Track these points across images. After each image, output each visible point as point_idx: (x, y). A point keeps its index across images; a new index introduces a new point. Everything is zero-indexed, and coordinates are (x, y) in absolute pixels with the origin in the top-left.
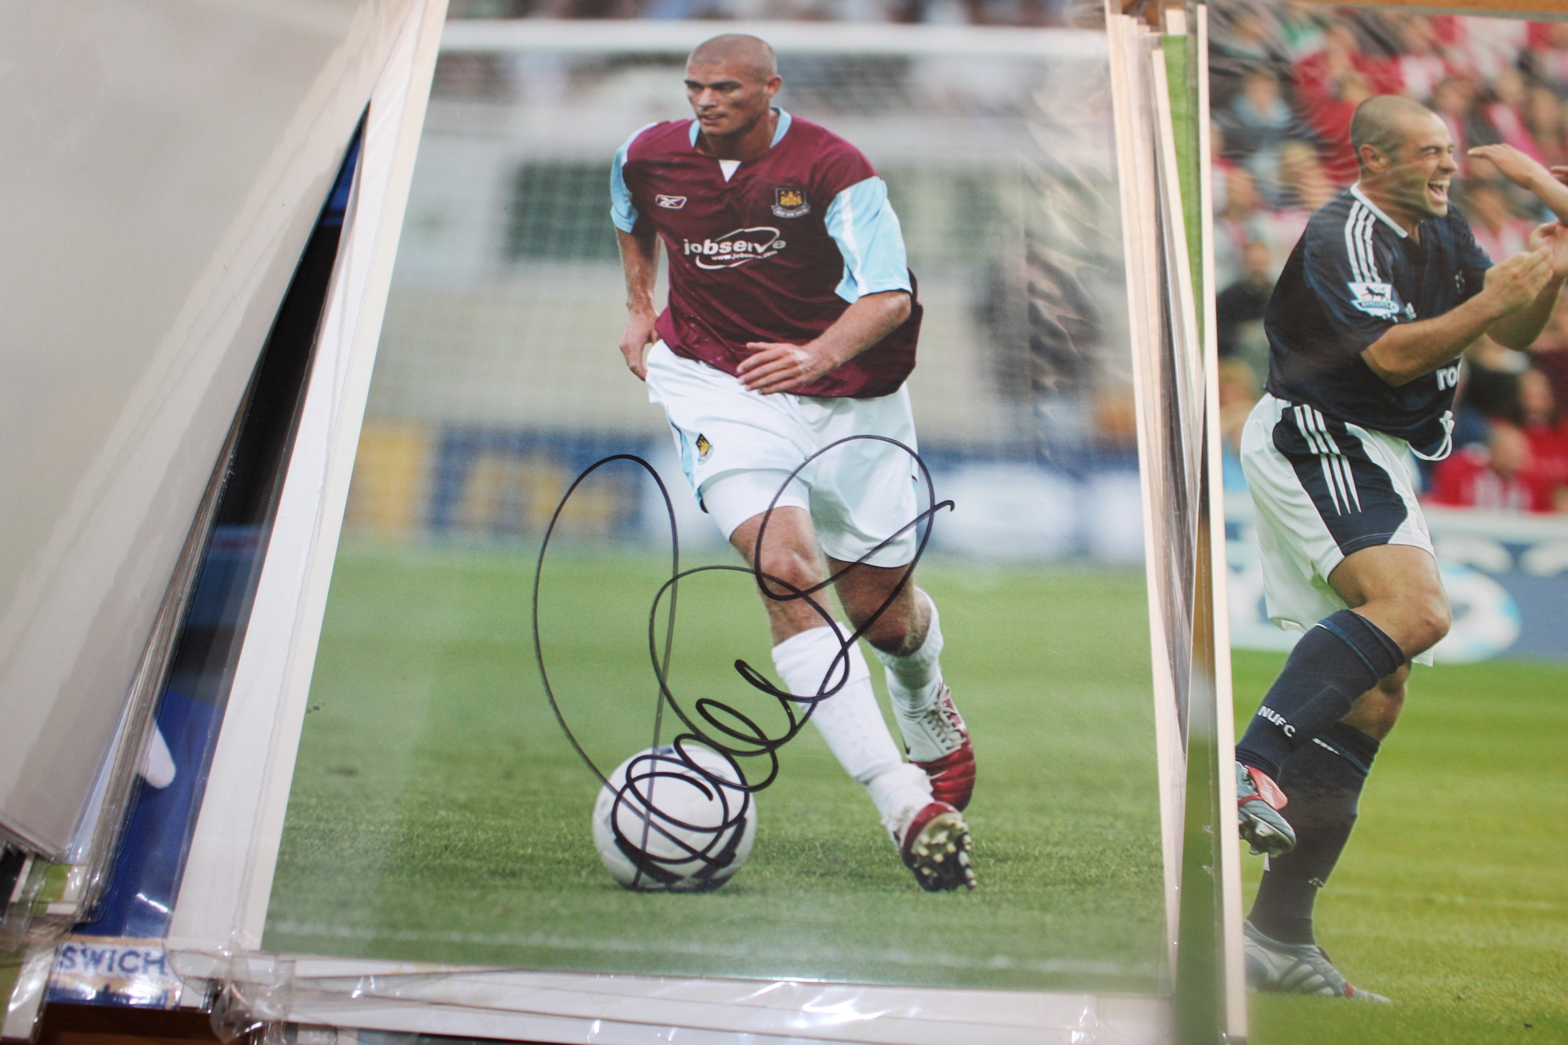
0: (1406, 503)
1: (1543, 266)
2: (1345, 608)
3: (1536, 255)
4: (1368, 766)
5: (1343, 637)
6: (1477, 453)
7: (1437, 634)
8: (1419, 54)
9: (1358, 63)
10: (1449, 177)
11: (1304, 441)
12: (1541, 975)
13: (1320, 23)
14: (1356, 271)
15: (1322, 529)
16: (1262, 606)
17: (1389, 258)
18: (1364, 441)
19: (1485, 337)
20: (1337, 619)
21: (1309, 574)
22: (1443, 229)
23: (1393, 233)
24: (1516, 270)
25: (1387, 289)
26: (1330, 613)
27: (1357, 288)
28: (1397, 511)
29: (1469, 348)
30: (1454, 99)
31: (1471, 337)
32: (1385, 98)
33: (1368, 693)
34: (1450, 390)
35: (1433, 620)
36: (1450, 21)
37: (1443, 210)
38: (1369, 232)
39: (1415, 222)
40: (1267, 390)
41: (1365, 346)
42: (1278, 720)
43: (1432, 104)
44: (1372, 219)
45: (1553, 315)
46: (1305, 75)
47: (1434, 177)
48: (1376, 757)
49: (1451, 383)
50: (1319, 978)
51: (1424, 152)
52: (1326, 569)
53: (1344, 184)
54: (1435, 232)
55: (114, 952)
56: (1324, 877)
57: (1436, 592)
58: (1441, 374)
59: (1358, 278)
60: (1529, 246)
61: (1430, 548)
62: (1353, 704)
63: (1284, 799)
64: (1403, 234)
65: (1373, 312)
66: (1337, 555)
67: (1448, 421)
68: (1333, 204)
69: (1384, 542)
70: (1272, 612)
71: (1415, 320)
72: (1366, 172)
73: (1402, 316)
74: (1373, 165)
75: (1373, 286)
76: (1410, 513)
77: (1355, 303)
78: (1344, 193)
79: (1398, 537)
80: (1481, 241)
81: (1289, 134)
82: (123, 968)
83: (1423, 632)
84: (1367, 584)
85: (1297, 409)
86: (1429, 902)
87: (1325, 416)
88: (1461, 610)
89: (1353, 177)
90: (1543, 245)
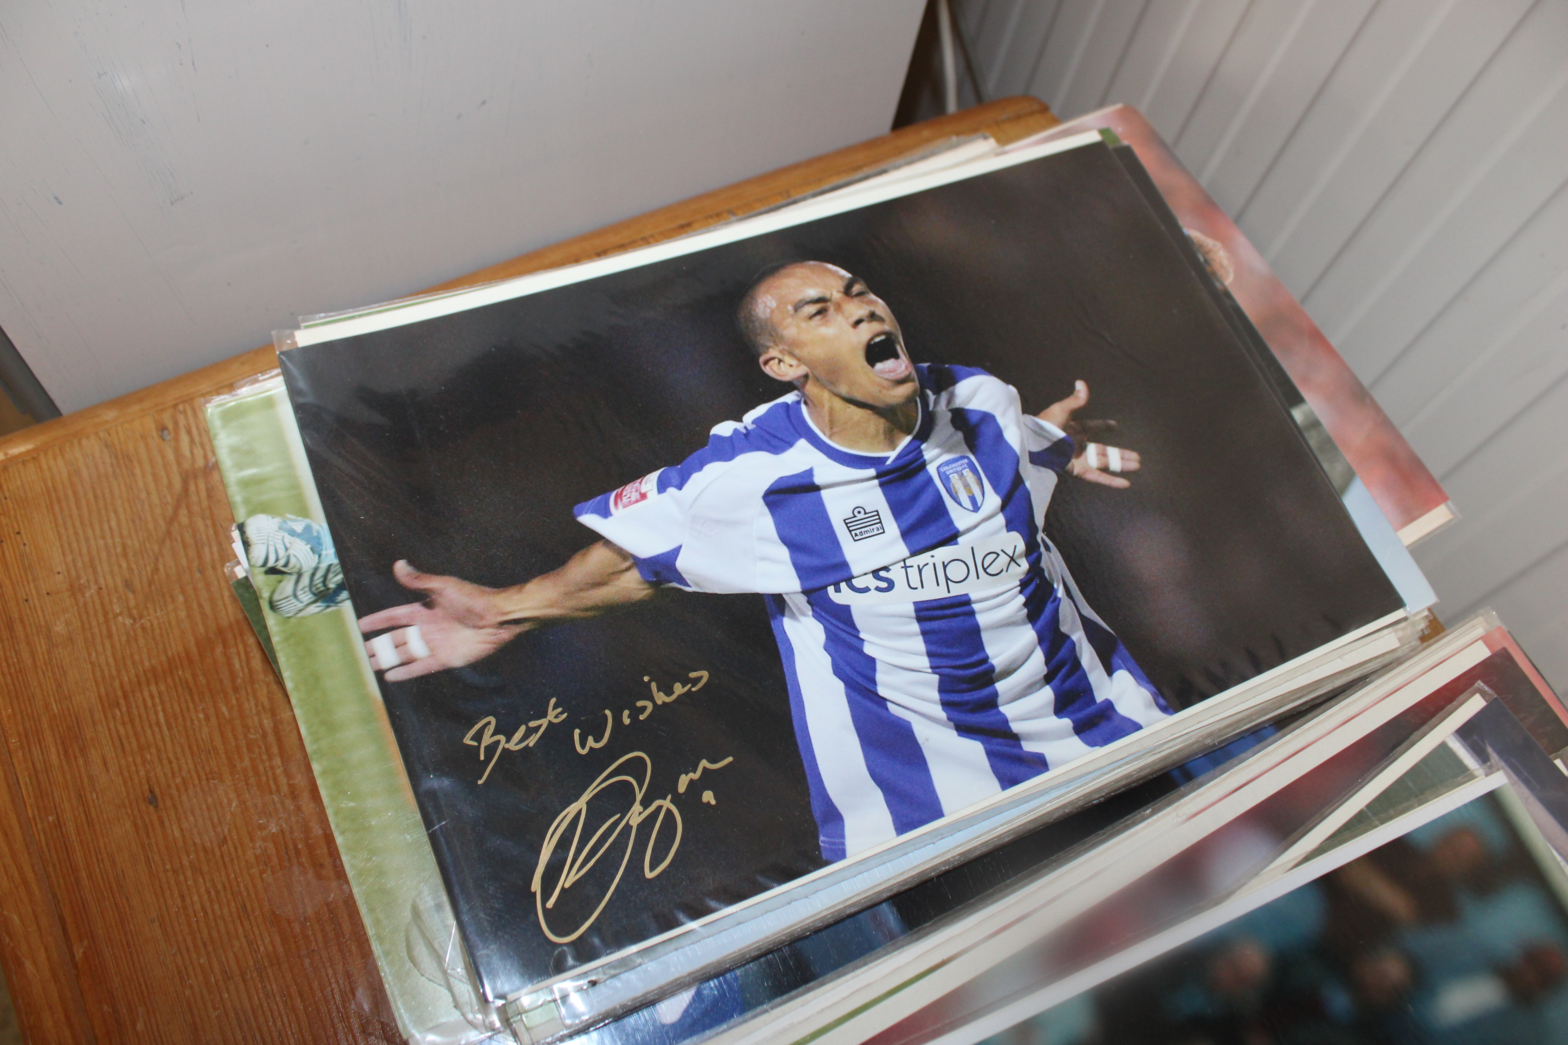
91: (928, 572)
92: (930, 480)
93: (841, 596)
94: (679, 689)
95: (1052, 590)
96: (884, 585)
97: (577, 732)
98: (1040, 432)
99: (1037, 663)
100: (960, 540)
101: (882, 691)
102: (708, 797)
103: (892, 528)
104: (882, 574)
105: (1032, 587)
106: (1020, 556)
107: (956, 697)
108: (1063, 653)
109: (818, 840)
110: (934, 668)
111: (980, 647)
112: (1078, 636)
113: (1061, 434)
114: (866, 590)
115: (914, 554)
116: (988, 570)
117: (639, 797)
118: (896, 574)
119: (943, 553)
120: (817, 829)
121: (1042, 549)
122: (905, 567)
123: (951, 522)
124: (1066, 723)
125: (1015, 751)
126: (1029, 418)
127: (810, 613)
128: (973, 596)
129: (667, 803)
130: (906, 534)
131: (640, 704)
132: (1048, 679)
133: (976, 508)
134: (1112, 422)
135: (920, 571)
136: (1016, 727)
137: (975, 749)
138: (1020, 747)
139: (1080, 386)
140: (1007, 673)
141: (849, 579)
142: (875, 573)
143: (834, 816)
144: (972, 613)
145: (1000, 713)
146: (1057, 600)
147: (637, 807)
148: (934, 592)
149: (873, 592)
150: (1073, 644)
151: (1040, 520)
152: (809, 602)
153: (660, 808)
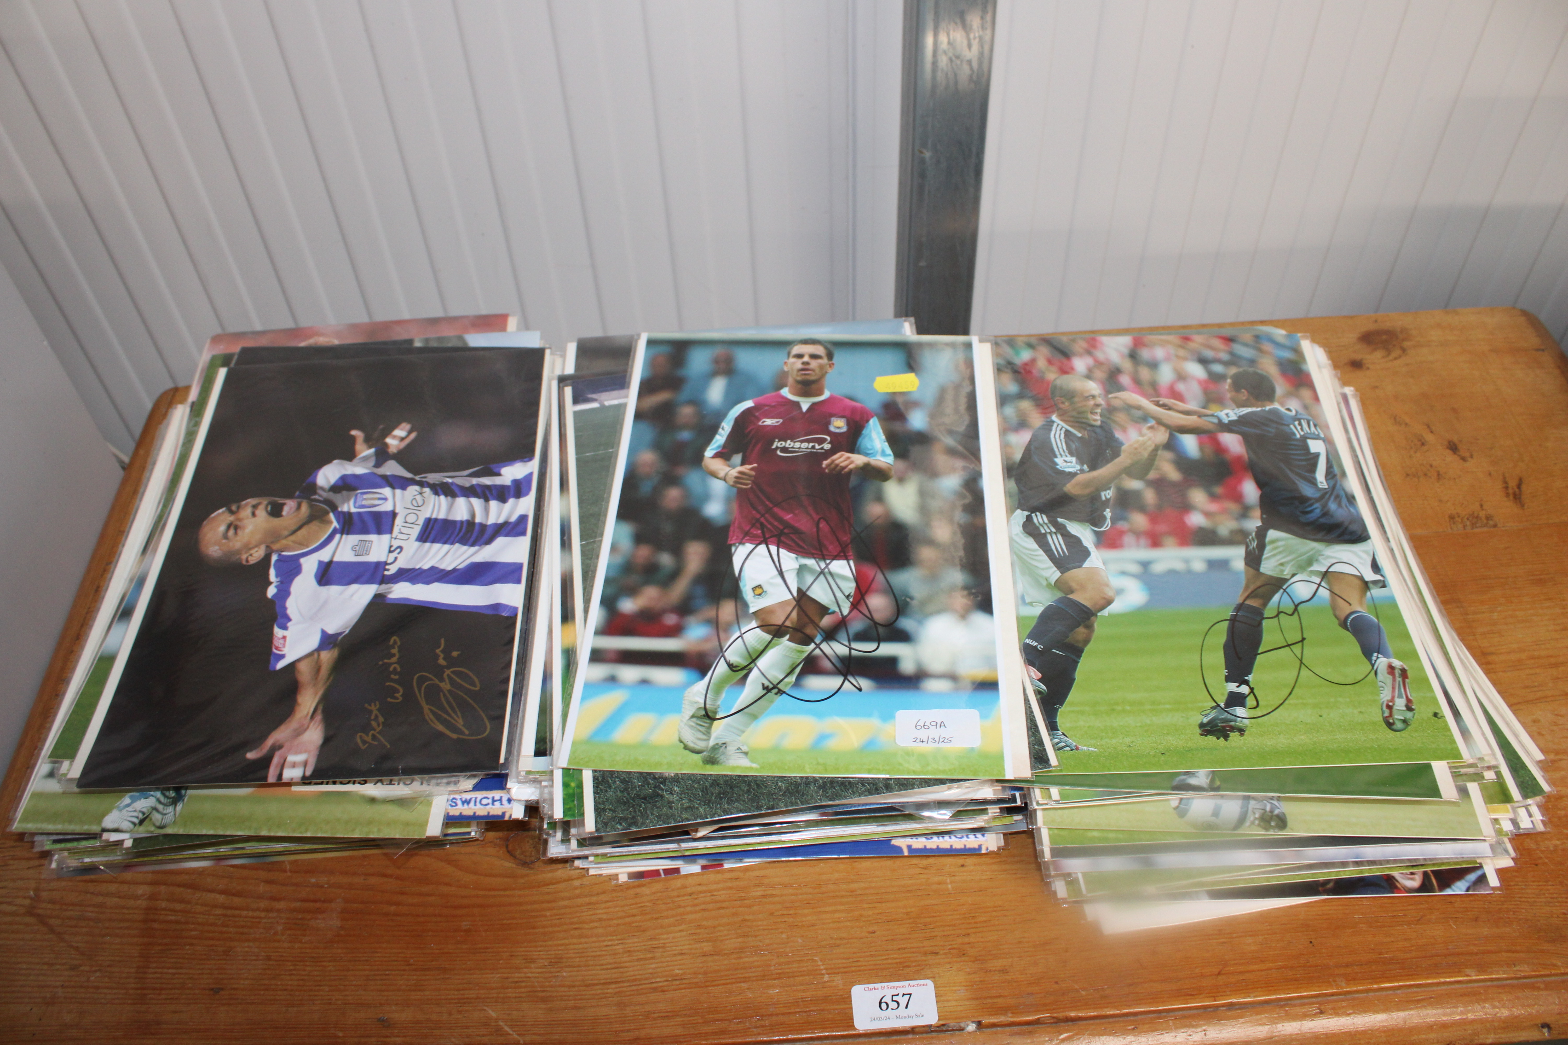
0: (1090, 550)
1: (1149, 443)
2: (1064, 595)
3: (1145, 438)
4: (1079, 658)
5: (1063, 607)
6: (1122, 525)
7: (1109, 602)
8: (1081, 355)
9: (1050, 362)
10: (1100, 408)
11: (1038, 528)
12: (1168, 734)
13: (1030, 346)
14: (1057, 453)
15: (1050, 563)
16: (1023, 598)
17: (1073, 446)
18: (1067, 525)
19: (1124, 476)
20: (1059, 600)
21: (1044, 583)
22: (1098, 430)
23: (1074, 435)
24: (1136, 446)
25: (1074, 459)
26: (1056, 598)
27: (1059, 461)
28: (1086, 553)
29: (1116, 481)
30: (1100, 374)
31: (1117, 476)
32: (1065, 377)
33: (1077, 629)
34: (1108, 500)
35: (1106, 597)
36: (1094, 339)
37: (1098, 423)
38: (1063, 436)
39: (1085, 429)
40: (1018, 508)
41: (1065, 485)
42: (1035, 644)
43: (1089, 376)
44: (1064, 430)
45: (1156, 463)
46: (1025, 369)
47: (1092, 409)
48: (1083, 654)
49: (1108, 497)
50: (1063, 744)
51: (1087, 398)
52: (1053, 580)
53: (1048, 415)
54: (1095, 433)
55: (476, 798)
56: (1062, 705)
57: (1107, 585)
58: (1103, 494)
59: (1059, 456)
60: (1141, 435)
61: (1103, 567)
62: (1070, 634)
63: (1040, 675)
64: (1080, 435)
65: (1067, 470)
66: (1058, 574)
67: (1108, 513)
68: (1044, 425)
69: (1081, 566)
70: (1028, 600)
71: (1089, 471)
72: (1059, 409)
73: (1082, 471)
74: (1061, 406)
75: (1066, 459)
76: (1093, 554)
77: (1058, 467)
78: (1049, 420)
79: (1086, 564)
80: (1118, 435)
81: (1020, 396)
82: (482, 804)
83: (1102, 602)
84: (1074, 585)
85: (1033, 515)
86: (1113, 710)
87: (1047, 517)
88: (1120, 592)
89: (1053, 412)
90: (1149, 434)
91: (404, 530)
92: (359, 514)
93: (392, 570)
94: (395, 651)
95: (447, 483)
96: (399, 550)
97: (389, 699)
98: (365, 459)
99: (476, 503)
100: (397, 511)
101: (450, 568)
102: (455, 654)
103: (373, 537)
104: (392, 549)
105: (439, 491)
106: (421, 490)
107: (472, 540)
108: (479, 490)
109: (502, 616)
110: (452, 543)
111: (454, 523)
112: (475, 481)
113: (372, 450)
114: (396, 558)
115: (391, 532)
116: (420, 505)
117: (437, 682)
118: (396, 544)
119: (399, 521)
120: (497, 615)
121: (424, 480)
122: (395, 538)
123: (386, 513)
124: (511, 501)
125: (511, 526)
126: (356, 461)
127: (392, 585)
128: (428, 516)
129: (448, 672)
130: (379, 532)
131: (391, 669)
132: (487, 500)
133: (386, 499)
134: (381, 427)
135: (401, 533)
136: (501, 520)
137: (500, 541)
138: (511, 523)
139: (354, 433)
140: (473, 515)
141: (386, 563)
142: (390, 552)
143: (497, 607)
144: (436, 520)
145: (490, 525)
146: (452, 483)
147: (442, 685)
148: (416, 531)
149: (399, 556)
150: (478, 485)
151: (409, 475)
152: (387, 584)
153: (448, 675)
